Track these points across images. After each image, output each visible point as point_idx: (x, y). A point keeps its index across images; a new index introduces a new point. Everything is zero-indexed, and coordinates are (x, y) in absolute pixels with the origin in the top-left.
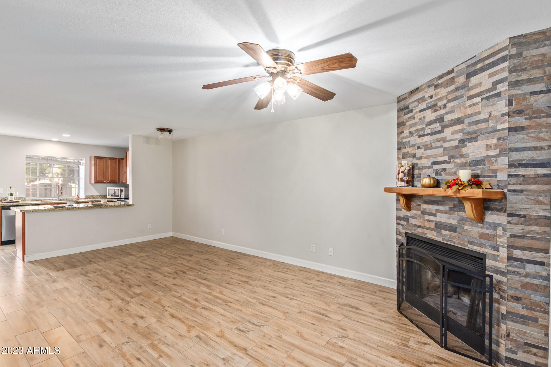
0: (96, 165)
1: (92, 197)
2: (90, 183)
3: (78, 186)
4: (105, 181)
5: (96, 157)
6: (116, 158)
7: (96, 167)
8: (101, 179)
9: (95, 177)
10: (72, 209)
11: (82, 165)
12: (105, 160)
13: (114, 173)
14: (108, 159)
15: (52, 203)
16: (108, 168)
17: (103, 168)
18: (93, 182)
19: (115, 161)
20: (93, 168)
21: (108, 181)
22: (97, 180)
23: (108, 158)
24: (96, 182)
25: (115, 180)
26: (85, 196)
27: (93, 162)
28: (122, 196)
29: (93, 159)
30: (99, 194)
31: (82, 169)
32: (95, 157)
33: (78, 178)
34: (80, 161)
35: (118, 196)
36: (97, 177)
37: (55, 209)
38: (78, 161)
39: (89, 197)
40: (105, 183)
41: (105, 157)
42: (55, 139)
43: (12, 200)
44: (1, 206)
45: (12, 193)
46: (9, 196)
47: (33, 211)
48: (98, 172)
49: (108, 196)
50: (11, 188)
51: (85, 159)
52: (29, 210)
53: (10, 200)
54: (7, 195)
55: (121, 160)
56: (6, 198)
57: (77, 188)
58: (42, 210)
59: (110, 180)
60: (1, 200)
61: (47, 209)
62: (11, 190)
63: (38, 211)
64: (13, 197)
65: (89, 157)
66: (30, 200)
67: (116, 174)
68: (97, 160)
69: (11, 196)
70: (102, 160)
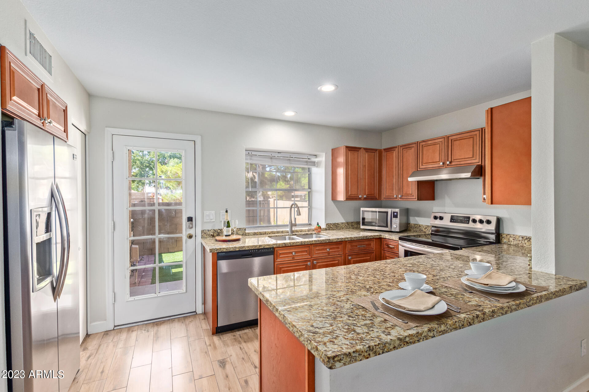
0: (347, 163)
1: (336, 226)
2: (333, 200)
3: (309, 206)
4: (360, 196)
5: (349, 149)
6: (376, 150)
7: (347, 167)
8: (353, 192)
9: (347, 187)
11: (318, 167)
12: (362, 152)
13: (373, 179)
14: (364, 151)
15: (292, 244)
16: (365, 169)
17: (358, 168)
18: (341, 197)
19: (374, 155)
20: (341, 172)
21: (365, 196)
22: (350, 194)
23: (364, 149)
24: (349, 197)
25: (374, 194)
26: (327, 224)
27: (341, 159)
28: (394, 226)
29: (342, 151)
30: (345, 222)
31: (319, 174)
32: (347, 147)
33: (309, 190)
34: (314, 159)
35: (387, 227)
36: (349, 189)
38: (309, 159)
39: (332, 226)
40: (360, 199)
41: (360, 148)
42: (289, 114)
43: (229, 235)
44: (215, 252)
45: (228, 221)
46: (225, 228)
47: (369, 354)
48: (351, 178)
49: (362, 225)
50: (227, 211)
51: (324, 154)
52: (357, 355)
53: (226, 236)
54: (221, 226)
55: (384, 154)
56: (219, 231)
57: (307, 208)
58: (394, 347)
59: (367, 194)
60: (212, 234)
61: (407, 339)
62: (227, 216)
63: (383, 353)
64: (230, 229)
65: (332, 150)
66: (252, 234)
67: (376, 180)
68: (350, 153)
69: (227, 227)
70: (356, 153)
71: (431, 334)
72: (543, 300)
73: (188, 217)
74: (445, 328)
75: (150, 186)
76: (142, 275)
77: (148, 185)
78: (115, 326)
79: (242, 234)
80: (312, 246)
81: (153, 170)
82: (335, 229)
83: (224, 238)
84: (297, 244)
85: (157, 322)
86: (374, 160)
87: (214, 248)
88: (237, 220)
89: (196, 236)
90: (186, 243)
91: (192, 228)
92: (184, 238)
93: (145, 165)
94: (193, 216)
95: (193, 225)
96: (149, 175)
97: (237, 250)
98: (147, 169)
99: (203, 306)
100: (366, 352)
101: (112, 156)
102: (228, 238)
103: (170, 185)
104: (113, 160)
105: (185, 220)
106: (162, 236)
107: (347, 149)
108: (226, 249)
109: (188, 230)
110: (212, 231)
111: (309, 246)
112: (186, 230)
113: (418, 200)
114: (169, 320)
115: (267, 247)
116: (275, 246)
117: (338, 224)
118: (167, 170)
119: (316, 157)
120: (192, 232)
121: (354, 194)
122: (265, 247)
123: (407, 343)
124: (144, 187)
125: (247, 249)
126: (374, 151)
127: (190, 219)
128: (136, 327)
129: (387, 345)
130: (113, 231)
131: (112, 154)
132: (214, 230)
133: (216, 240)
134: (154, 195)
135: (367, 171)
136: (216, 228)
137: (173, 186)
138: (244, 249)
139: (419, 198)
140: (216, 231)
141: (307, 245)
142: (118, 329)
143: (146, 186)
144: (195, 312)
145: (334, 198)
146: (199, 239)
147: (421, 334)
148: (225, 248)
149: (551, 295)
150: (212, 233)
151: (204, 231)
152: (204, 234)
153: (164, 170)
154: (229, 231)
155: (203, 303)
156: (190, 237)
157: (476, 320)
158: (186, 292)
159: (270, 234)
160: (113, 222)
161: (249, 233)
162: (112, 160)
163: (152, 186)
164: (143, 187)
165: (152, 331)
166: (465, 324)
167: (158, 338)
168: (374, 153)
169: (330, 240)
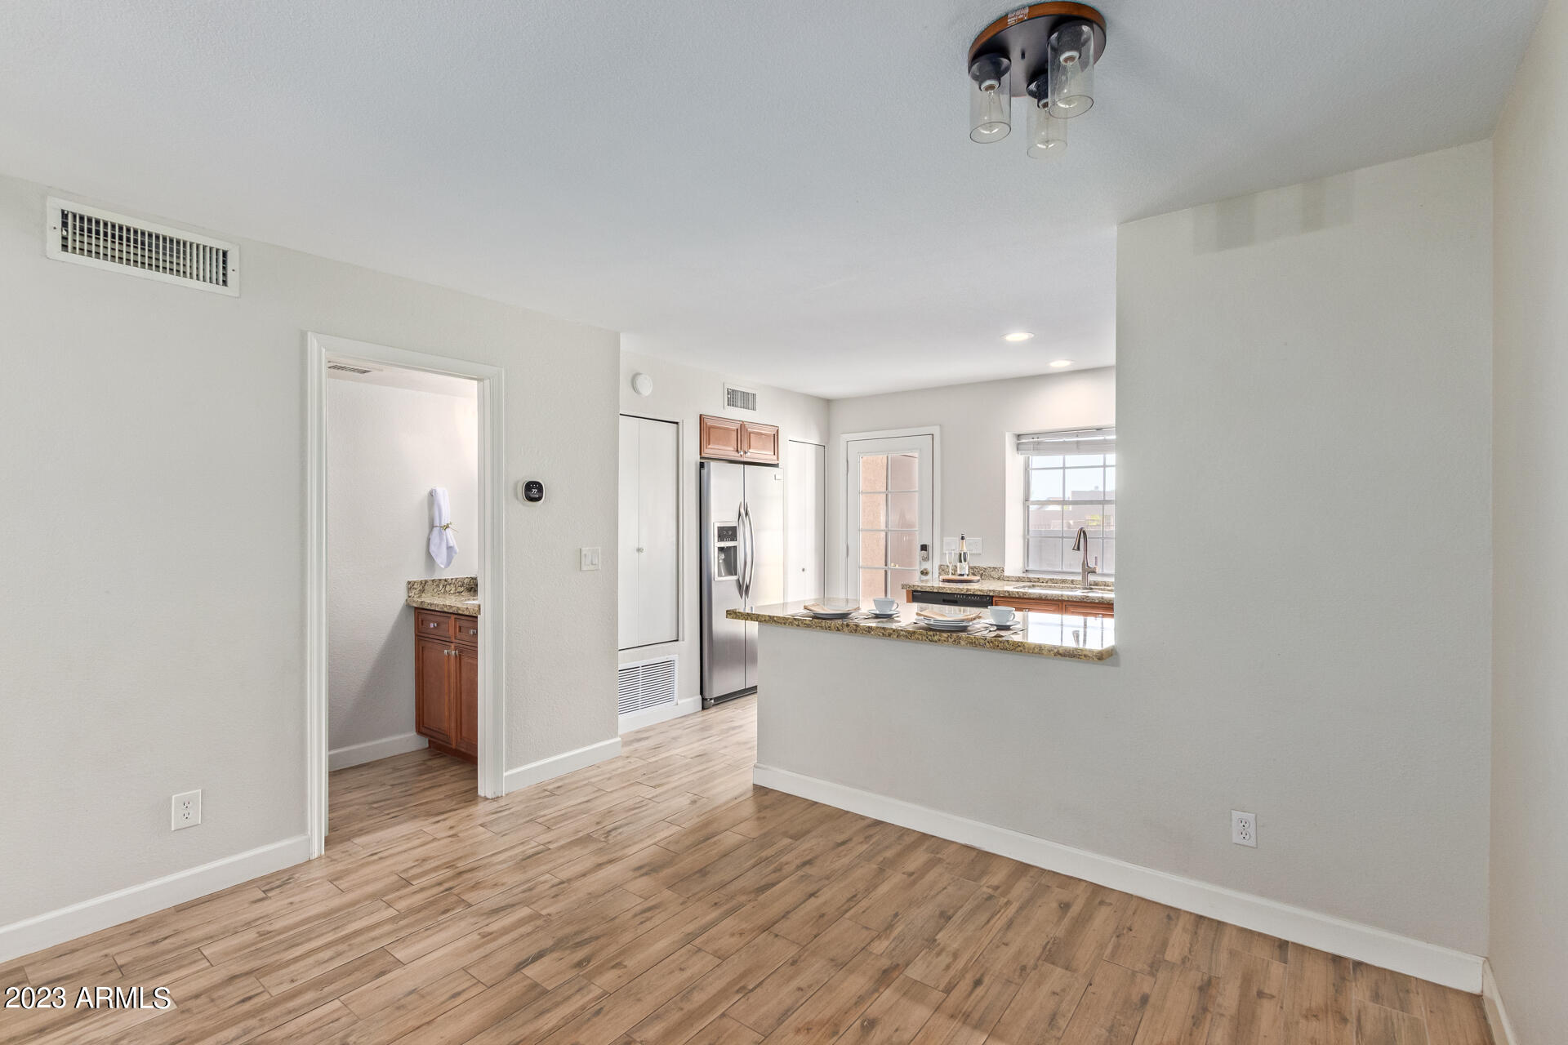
42: (1061, 364)
43: (963, 575)
45: (964, 554)
46: (958, 563)
50: (963, 538)
62: (962, 545)
66: (1014, 579)
73: (922, 545)
84: (1031, 596)
89: (932, 573)
91: (927, 560)
92: (918, 574)
94: (929, 543)
95: (928, 557)
101: (846, 467)
102: (961, 578)
105: (919, 548)
108: (922, 588)
109: (923, 563)
112: (920, 563)
115: (979, 593)
116: (991, 594)
120: (927, 566)
122: (976, 593)
125: (948, 592)
127: (924, 548)
130: (846, 556)
138: (944, 591)
156: (925, 574)
159: (1047, 582)
160: (846, 546)
161: (1008, 577)
162: (847, 473)
169: (1102, 598)
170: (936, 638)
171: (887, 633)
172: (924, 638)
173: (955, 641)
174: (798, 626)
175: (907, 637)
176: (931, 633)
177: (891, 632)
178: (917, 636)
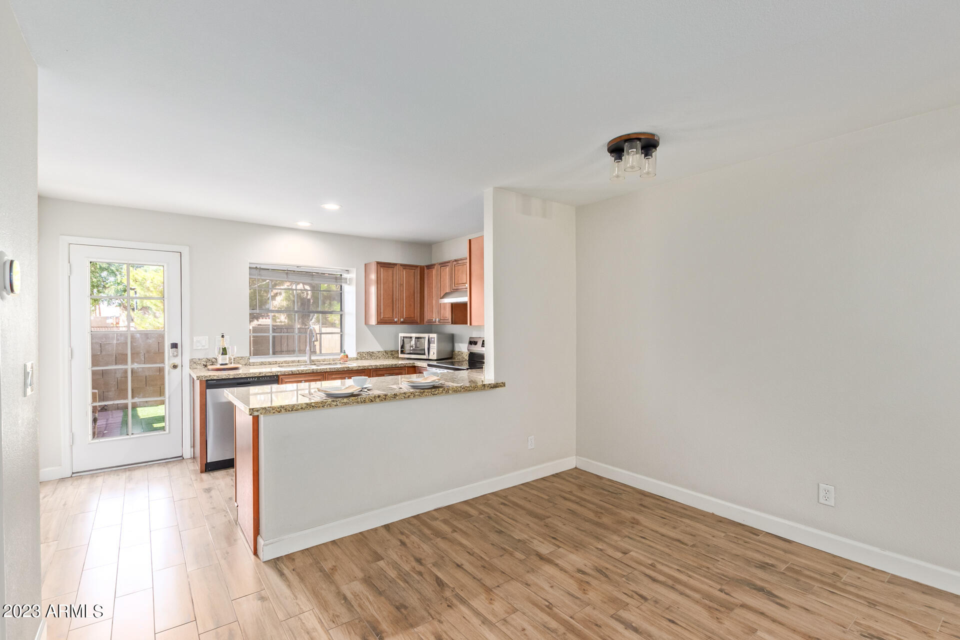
0: (379, 282)
1: (371, 355)
2: (366, 324)
3: (341, 331)
4: (395, 320)
5: (381, 265)
6: (417, 266)
7: (379, 286)
8: (388, 315)
9: (379, 309)
10: (372, 401)
11: (349, 284)
12: (397, 268)
13: (413, 300)
14: (401, 268)
15: (301, 372)
16: (402, 289)
17: (393, 288)
18: (373, 320)
19: (414, 273)
20: (373, 290)
21: (402, 320)
22: (382, 317)
23: (401, 265)
24: (381, 321)
25: (414, 317)
26: (358, 353)
27: (373, 276)
28: (431, 353)
29: (373, 268)
30: (382, 350)
31: (350, 293)
32: (378, 263)
33: (341, 313)
34: (345, 275)
35: (424, 354)
36: (382, 311)
37: (333, 403)
38: (341, 275)
39: (364, 355)
40: (396, 323)
41: (395, 264)
42: (304, 224)
43: (226, 364)
44: (204, 379)
45: (225, 348)
46: (220, 355)
47: (281, 410)
48: (383, 299)
49: (401, 353)
50: (223, 336)
51: (355, 270)
52: (271, 409)
53: (222, 365)
54: (215, 353)
55: (426, 271)
56: (214, 360)
57: (340, 335)
58: (302, 408)
59: (404, 317)
60: (205, 363)
61: (313, 404)
62: (223, 342)
63: (292, 410)
64: (227, 356)
65: (365, 264)
66: (258, 364)
67: (417, 301)
68: (382, 270)
69: (223, 354)
70: (390, 271)
71: (335, 404)
72: (450, 392)
73: (171, 344)
74: (347, 401)
75: (109, 304)
76: (104, 434)
77: (106, 303)
78: (73, 473)
79: (244, 363)
80: (327, 375)
81: (116, 275)
82: (369, 358)
83: (218, 366)
84: (307, 372)
85: (129, 467)
86: (414, 279)
87: (202, 375)
88: (235, 347)
89: (182, 366)
90: (169, 374)
91: (177, 356)
92: (167, 368)
93: (100, 266)
94: (178, 342)
95: (178, 353)
96: (107, 284)
97: (231, 377)
98: (104, 274)
99: (192, 449)
100: (279, 408)
101: (69, 269)
102: (223, 367)
103: (152, 303)
104: (71, 273)
105: (168, 346)
106: (136, 366)
107: (378, 265)
109: (172, 358)
110: (204, 360)
111: (322, 374)
112: (169, 359)
113: (452, 323)
114: (146, 465)
115: (269, 374)
117: (372, 353)
118: (144, 278)
119: (348, 273)
120: (177, 361)
121: (388, 318)
122: (267, 375)
123: (313, 406)
124: (97, 306)
125: (244, 377)
126: (414, 268)
127: (174, 346)
128: (102, 474)
129: (296, 406)
130: (70, 359)
131: (69, 267)
132: (207, 358)
133: (208, 370)
134: (117, 321)
135: (404, 291)
136: (210, 357)
137: (155, 305)
138: (240, 376)
139: (453, 321)
140: (209, 360)
141: (319, 372)
142: (76, 476)
143: (101, 305)
144: (182, 456)
145: (366, 323)
146: (187, 370)
147: (325, 403)
148: (216, 376)
149: (460, 389)
150: (203, 363)
151: (194, 360)
152: (193, 363)
153: (140, 279)
154: (226, 359)
155: (192, 445)
156: (175, 367)
157: (377, 400)
158: (169, 432)
159: (282, 363)
160: (70, 349)
161: (254, 363)
162: (69, 275)
163: (115, 305)
164: (95, 307)
165: (124, 476)
166: (367, 400)
167: (132, 479)
168: (414, 271)
169: (349, 367)
170: (436, 392)
171: (407, 396)
172: (430, 394)
173: (446, 392)
174: (337, 405)
175: (419, 396)
176: (433, 390)
177: (410, 394)
178: (425, 393)
